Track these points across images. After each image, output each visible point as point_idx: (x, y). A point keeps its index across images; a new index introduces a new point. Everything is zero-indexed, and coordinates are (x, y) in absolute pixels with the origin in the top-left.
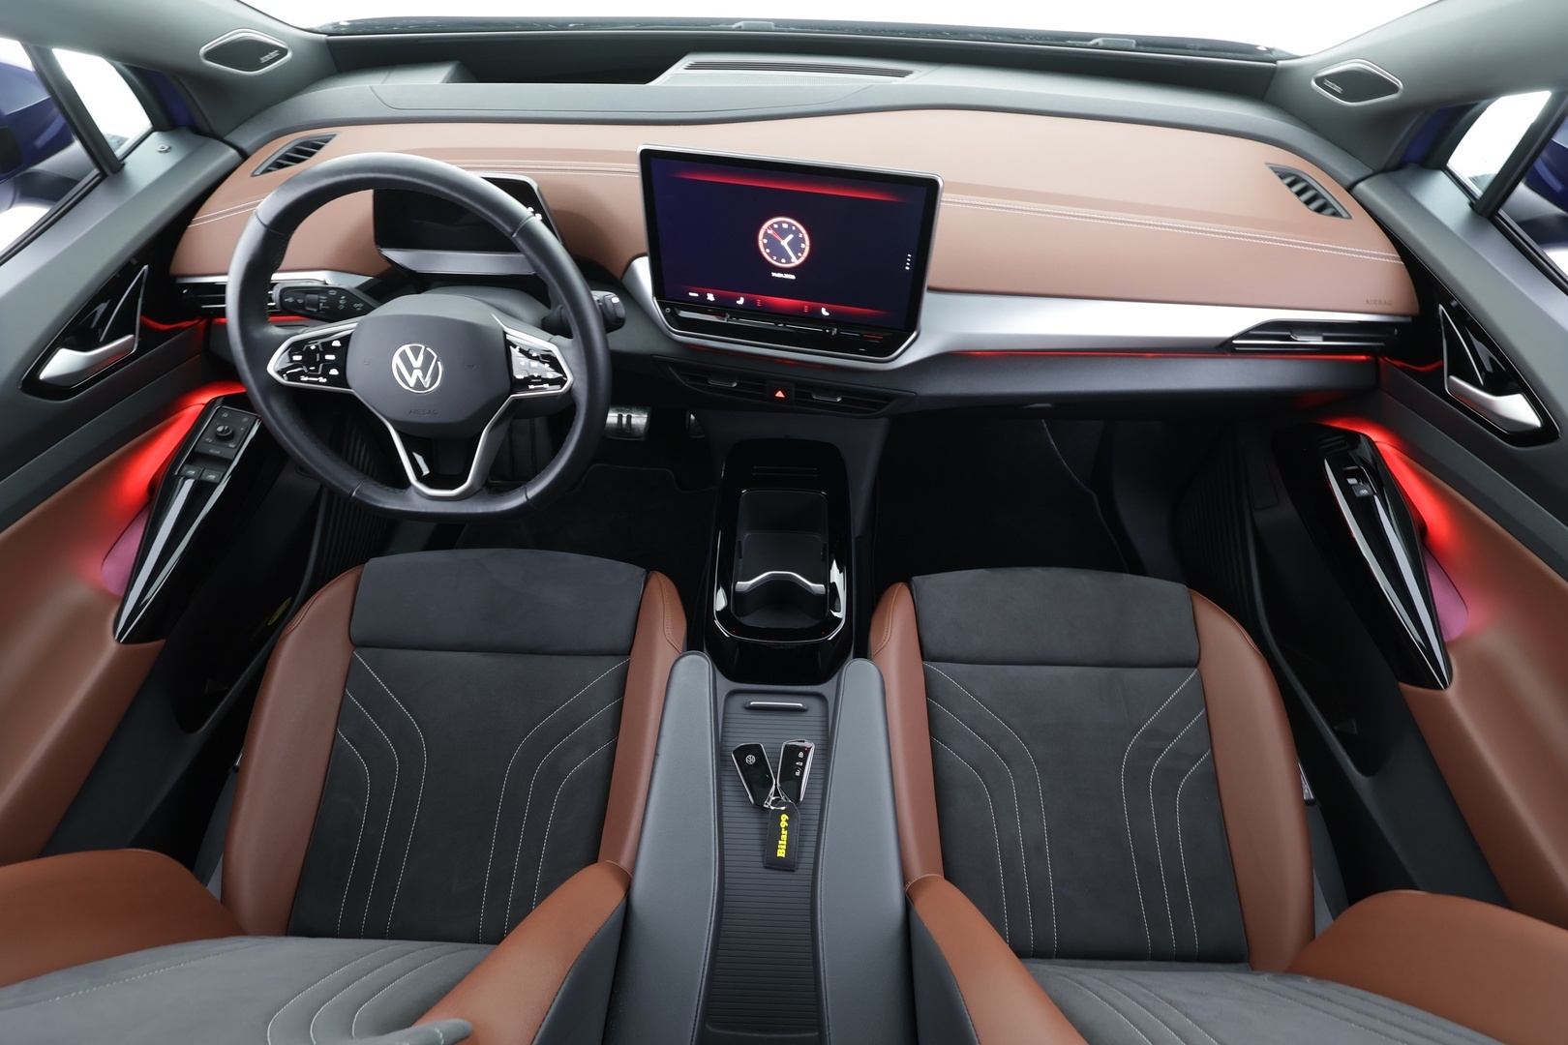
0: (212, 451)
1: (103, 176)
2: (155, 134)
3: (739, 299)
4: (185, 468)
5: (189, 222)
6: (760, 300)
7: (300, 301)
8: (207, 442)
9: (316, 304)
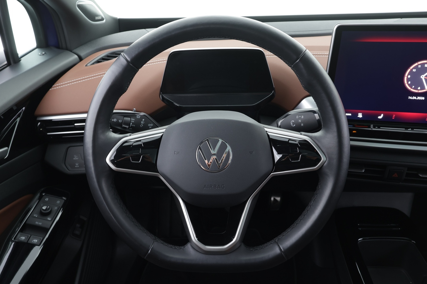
0: (37, 223)
1: (9, 64)
2: (37, 50)
3: (380, 115)
4: (19, 235)
5: (51, 87)
6: (394, 115)
7: (120, 121)
8: (35, 217)
9: (128, 124)
